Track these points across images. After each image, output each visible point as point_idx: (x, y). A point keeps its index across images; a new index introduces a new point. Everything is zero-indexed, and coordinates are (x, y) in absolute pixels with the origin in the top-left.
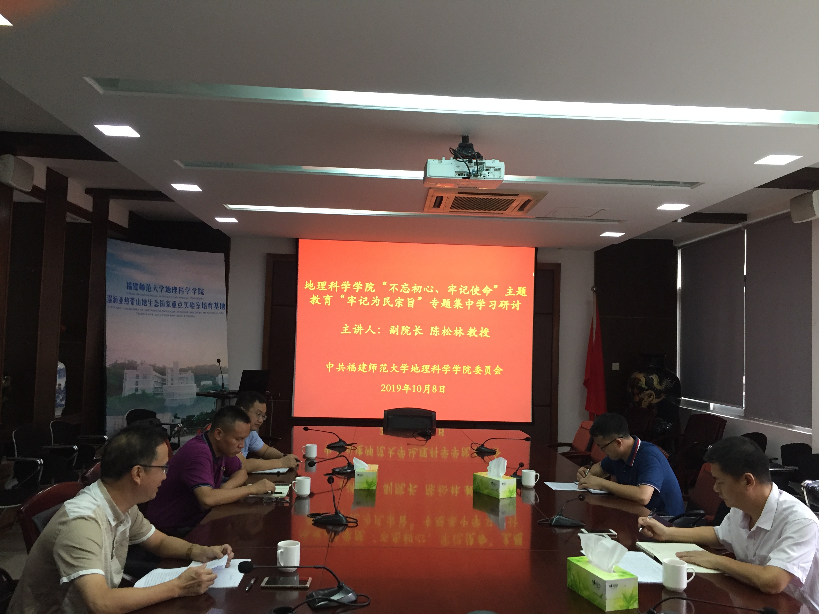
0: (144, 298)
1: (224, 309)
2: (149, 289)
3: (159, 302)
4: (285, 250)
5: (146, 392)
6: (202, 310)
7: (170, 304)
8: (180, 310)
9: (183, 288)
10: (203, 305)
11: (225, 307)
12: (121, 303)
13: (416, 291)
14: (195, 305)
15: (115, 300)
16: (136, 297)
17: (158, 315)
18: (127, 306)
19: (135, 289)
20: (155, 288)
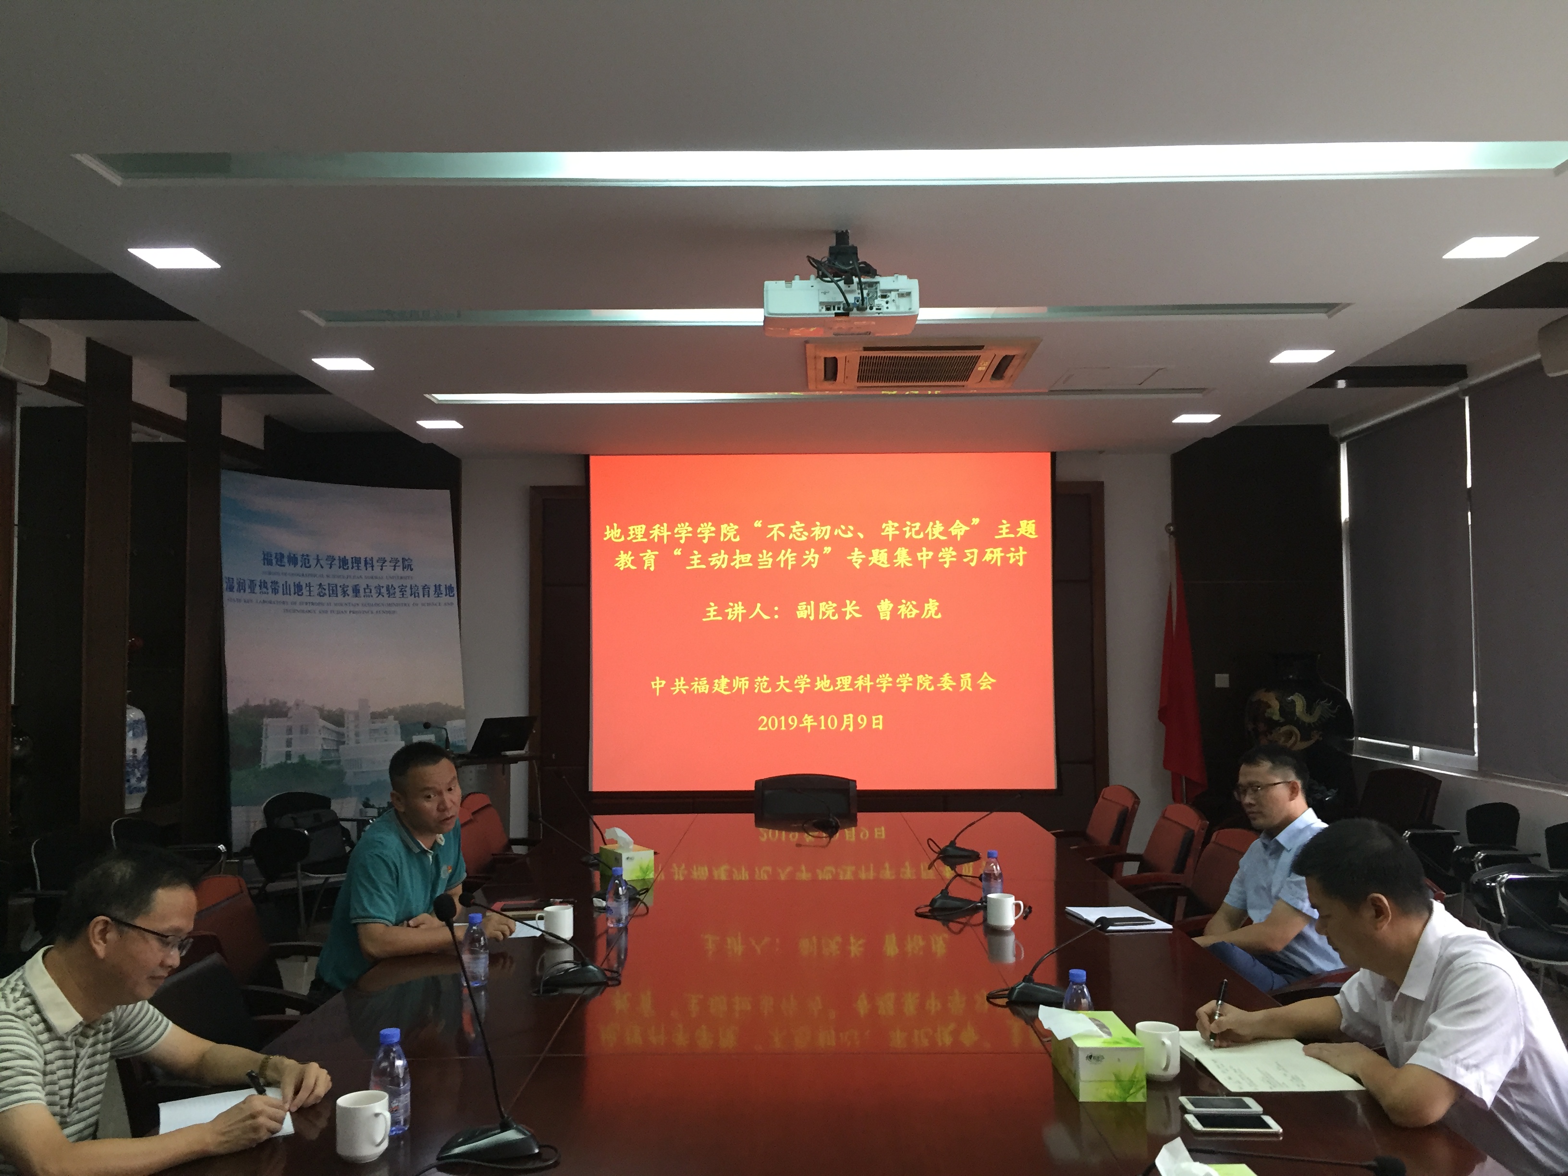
0: (297, 580)
1: (453, 596)
2: (306, 562)
3: (326, 587)
4: (566, 478)
5: (307, 758)
6: (411, 600)
7: (347, 590)
8: (369, 600)
9: (372, 558)
10: (413, 590)
11: (455, 592)
12: (253, 592)
13: (819, 535)
14: (397, 590)
15: (241, 587)
16: (281, 580)
17: (326, 612)
18: (264, 597)
19: (279, 563)
20: (318, 560)
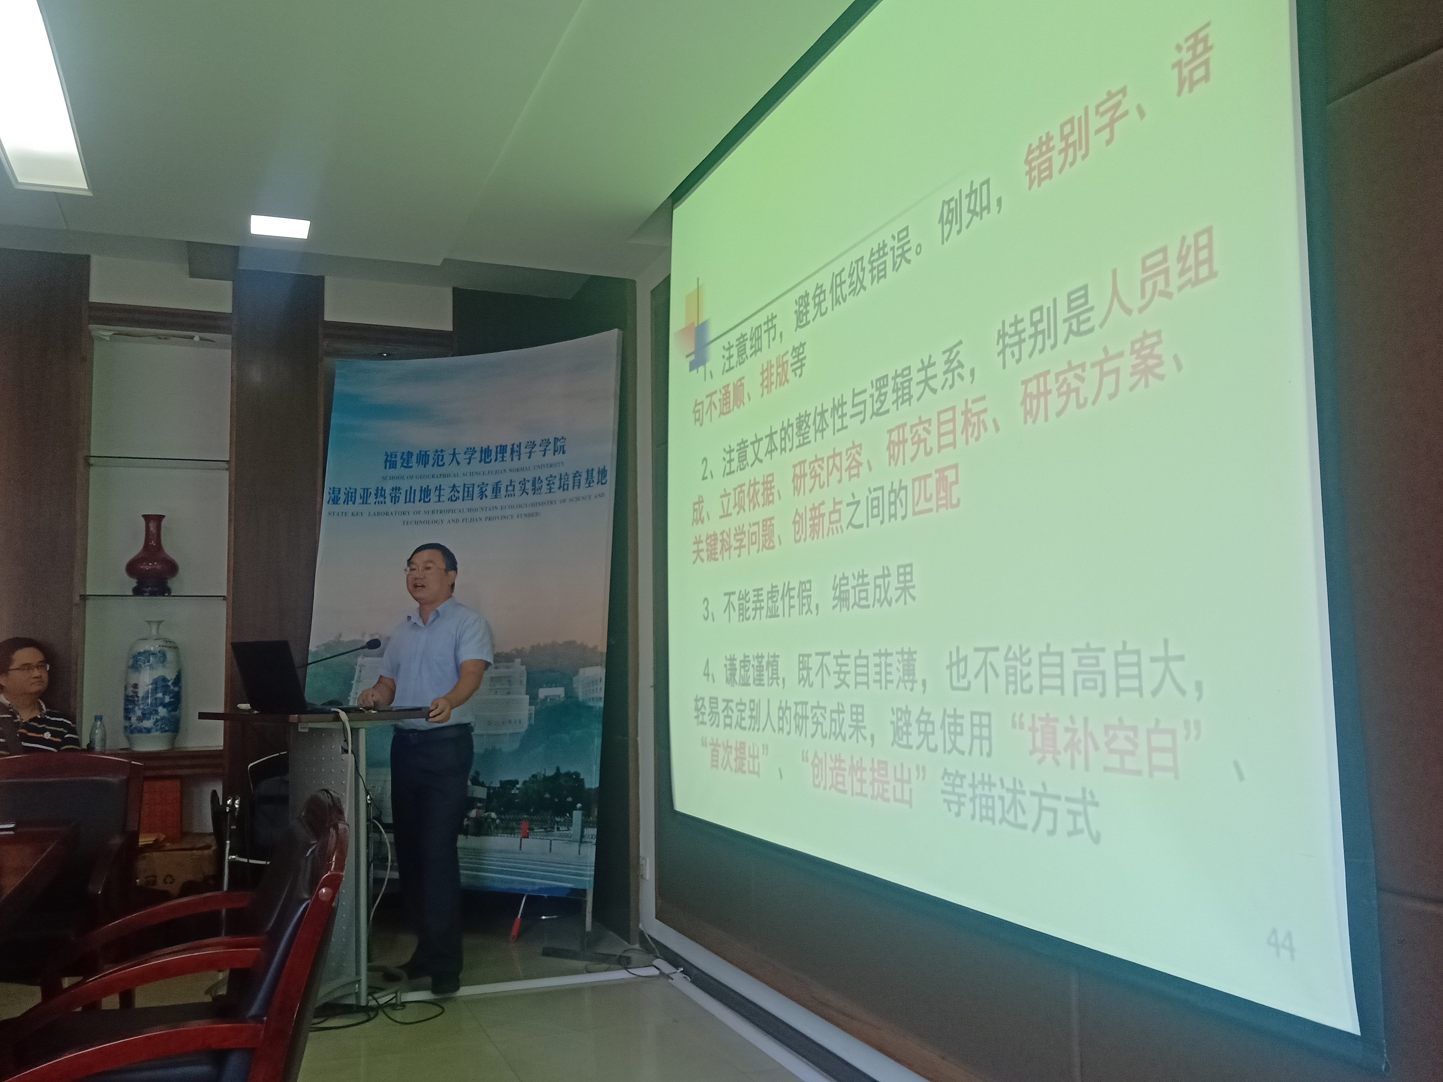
0: (424, 482)
1: (606, 483)
2: (439, 461)
3: (461, 489)
6: (559, 494)
7: (486, 490)
8: (510, 501)
9: (520, 443)
10: (562, 481)
11: (610, 476)
12: (365, 502)
14: (544, 484)
15: (350, 498)
16: (405, 486)
17: (457, 521)
19: (405, 465)
20: (454, 454)
